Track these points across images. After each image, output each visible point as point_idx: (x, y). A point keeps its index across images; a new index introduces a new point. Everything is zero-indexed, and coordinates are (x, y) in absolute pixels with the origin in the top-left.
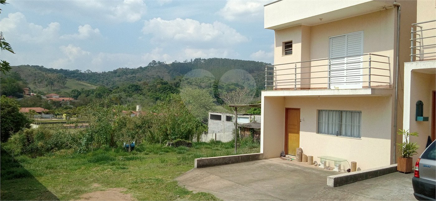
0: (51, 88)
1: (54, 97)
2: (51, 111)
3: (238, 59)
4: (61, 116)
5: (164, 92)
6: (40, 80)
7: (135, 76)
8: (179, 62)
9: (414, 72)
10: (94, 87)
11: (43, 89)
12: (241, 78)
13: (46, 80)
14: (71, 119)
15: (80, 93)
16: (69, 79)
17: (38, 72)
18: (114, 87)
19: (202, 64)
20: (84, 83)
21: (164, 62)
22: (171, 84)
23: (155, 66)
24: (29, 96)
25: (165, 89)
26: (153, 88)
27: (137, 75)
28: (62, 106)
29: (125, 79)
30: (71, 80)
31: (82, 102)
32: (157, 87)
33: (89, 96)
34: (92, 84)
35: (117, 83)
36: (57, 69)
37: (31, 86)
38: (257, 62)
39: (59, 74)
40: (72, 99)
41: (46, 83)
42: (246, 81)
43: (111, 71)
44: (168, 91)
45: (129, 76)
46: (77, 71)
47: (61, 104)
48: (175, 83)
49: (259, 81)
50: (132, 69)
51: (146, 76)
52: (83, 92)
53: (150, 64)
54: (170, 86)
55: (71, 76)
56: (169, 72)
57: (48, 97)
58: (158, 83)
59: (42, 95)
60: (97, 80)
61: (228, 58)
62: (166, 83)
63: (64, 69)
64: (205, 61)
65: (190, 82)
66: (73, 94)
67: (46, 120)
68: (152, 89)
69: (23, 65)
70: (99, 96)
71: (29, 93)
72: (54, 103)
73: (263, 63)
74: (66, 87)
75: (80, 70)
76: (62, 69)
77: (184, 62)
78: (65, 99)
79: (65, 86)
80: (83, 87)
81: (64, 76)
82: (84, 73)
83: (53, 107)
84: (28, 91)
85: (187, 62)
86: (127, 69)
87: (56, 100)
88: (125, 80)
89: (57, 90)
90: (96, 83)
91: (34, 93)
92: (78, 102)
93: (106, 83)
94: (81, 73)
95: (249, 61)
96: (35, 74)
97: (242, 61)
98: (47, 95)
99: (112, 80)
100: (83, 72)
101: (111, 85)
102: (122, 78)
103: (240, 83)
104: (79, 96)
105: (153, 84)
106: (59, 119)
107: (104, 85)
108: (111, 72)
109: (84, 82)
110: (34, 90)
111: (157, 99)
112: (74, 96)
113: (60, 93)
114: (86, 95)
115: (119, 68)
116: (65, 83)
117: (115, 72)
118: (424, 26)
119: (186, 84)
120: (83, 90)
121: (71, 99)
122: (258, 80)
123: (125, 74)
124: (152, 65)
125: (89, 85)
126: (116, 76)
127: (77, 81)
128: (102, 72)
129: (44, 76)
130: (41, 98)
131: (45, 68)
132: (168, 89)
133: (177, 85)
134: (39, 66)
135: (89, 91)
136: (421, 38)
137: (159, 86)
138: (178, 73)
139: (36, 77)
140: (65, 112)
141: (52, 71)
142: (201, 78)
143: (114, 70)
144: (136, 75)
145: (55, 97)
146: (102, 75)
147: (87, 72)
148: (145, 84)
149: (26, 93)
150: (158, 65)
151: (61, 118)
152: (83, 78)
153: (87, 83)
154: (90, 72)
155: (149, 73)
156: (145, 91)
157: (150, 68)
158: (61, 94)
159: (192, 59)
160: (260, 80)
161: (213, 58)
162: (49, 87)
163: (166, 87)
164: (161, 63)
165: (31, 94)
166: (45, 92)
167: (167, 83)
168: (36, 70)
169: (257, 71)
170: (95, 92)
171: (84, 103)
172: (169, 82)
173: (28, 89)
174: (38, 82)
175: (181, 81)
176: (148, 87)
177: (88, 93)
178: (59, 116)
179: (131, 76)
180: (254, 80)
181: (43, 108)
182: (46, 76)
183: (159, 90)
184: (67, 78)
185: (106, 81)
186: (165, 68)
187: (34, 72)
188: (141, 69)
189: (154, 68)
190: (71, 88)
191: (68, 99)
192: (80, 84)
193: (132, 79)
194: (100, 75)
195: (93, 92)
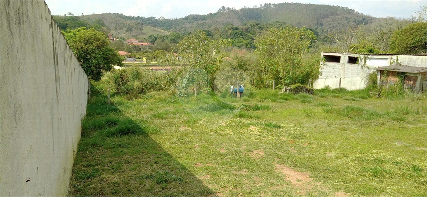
0: (131, 34)
1: (134, 42)
2: (133, 55)
3: (311, 3)
5: (235, 37)
6: (120, 27)
8: (248, 8)
10: (168, 33)
11: (124, 35)
12: (314, 23)
13: (125, 27)
14: (151, 62)
15: (156, 39)
16: (146, 25)
17: (119, 20)
19: (272, 9)
20: (158, 29)
21: (234, 8)
22: (242, 29)
23: (224, 12)
25: (236, 35)
26: (224, 34)
28: (142, 50)
29: (196, 25)
30: (148, 26)
31: (159, 47)
32: (229, 33)
33: (165, 41)
34: (165, 31)
35: (188, 29)
36: (135, 17)
37: (114, 32)
38: (332, 6)
39: (137, 20)
40: (150, 44)
41: (126, 29)
42: (319, 26)
43: (183, 18)
44: (239, 36)
45: (200, 22)
46: (152, 18)
47: (140, 48)
48: (246, 29)
49: (333, 27)
50: (202, 15)
51: (216, 22)
52: (158, 37)
53: (219, 10)
54: (241, 32)
55: (147, 23)
56: (238, 18)
57: (128, 42)
58: (229, 28)
59: (123, 40)
60: (170, 27)
61: (300, 3)
62: (237, 29)
63: (141, 16)
64: (275, 6)
65: (261, 27)
66: (150, 40)
67: (129, 63)
69: (106, 13)
70: (174, 41)
72: (135, 47)
73: (339, 6)
74: (143, 33)
75: (155, 17)
76: (139, 16)
78: (144, 44)
79: (142, 32)
80: (158, 33)
81: (140, 22)
82: (158, 20)
83: (134, 51)
85: (256, 7)
86: (197, 15)
87: (135, 44)
88: (196, 26)
89: (136, 36)
91: (117, 38)
92: (155, 47)
93: (178, 29)
94: (156, 20)
95: (323, 5)
96: (116, 21)
97: (315, 5)
98: (128, 41)
99: (184, 26)
100: (157, 18)
101: (183, 31)
102: (193, 24)
104: (156, 41)
105: (224, 30)
106: (141, 62)
107: (176, 31)
109: (158, 28)
110: (116, 36)
112: (151, 41)
113: (138, 39)
114: (162, 40)
115: (190, 15)
116: (142, 29)
117: (187, 18)
119: (257, 30)
120: (158, 35)
121: (149, 44)
123: (196, 20)
124: (221, 11)
125: (163, 31)
126: (187, 22)
127: (153, 28)
128: (175, 19)
129: (124, 23)
130: (123, 43)
131: (124, 16)
132: (239, 35)
133: (248, 31)
134: (119, 14)
135: (164, 37)
137: (230, 31)
138: (247, 18)
139: (117, 24)
140: (145, 55)
141: (130, 18)
142: (273, 23)
143: (185, 17)
144: (206, 21)
145: (135, 42)
146: (175, 22)
147: (161, 19)
148: (216, 29)
149: (110, 38)
150: (227, 11)
151: (142, 61)
152: (158, 25)
153: (161, 29)
154: (164, 19)
155: (219, 19)
156: (216, 36)
157: (219, 14)
158: (140, 40)
159: (261, 4)
160: (335, 25)
161: (284, 3)
162: (129, 33)
163: (237, 33)
164: (230, 9)
165: (114, 39)
166: (126, 38)
167: (238, 28)
168: (116, 17)
169: (332, 16)
170: (170, 38)
171: (161, 48)
172: (240, 28)
173: (111, 34)
174: (119, 29)
175: (251, 26)
176: (219, 33)
177: (164, 38)
178: (140, 60)
179: (202, 22)
180: (329, 25)
181: (126, 51)
182: (126, 23)
183: (230, 35)
184: (143, 25)
185: (178, 28)
186: (235, 13)
187: (115, 19)
188: (211, 15)
189: (223, 14)
190: (147, 34)
191: (146, 44)
192: (155, 30)
193: (203, 25)
194: (173, 22)
195: (167, 38)
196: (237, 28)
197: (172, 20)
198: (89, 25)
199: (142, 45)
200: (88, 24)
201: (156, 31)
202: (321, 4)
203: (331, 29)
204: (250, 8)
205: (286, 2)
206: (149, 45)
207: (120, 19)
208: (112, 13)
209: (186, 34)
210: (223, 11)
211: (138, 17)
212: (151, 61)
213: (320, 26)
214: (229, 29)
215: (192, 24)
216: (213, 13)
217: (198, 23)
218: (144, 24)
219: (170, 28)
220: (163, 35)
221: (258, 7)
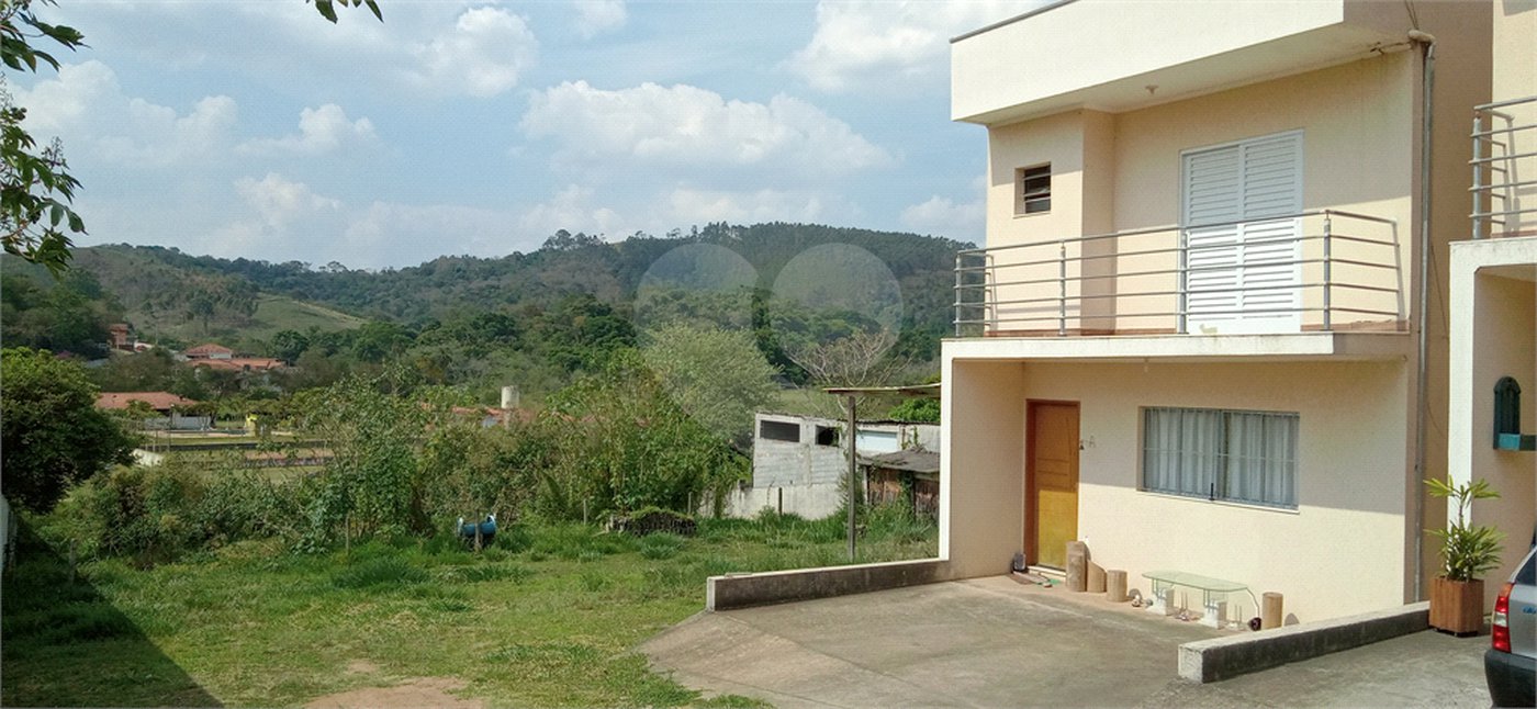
0: (206, 325)
1: (216, 356)
2: (204, 406)
3: (859, 227)
4: (240, 424)
6: (165, 298)
7: (495, 283)
8: (652, 238)
9: (1485, 277)
10: (353, 323)
11: (178, 327)
12: (869, 293)
13: (188, 298)
14: (273, 433)
15: (304, 345)
16: (269, 292)
17: (160, 270)
18: (423, 322)
19: (730, 241)
20: (316, 308)
21: (598, 237)
22: (624, 312)
23: (566, 249)
24: (126, 352)
25: (600, 332)
26: (558, 327)
27: (505, 281)
28: (244, 387)
29: (463, 295)
30: (278, 297)
31: (311, 375)
32: (575, 325)
33: (337, 353)
34: (346, 313)
35: (432, 309)
36: (227, 261)
37: (136, 318)
38: (925, 238)
39: (233, 274)
40: (278, 364)
41: (187, 307)
42: (885, 303)
43: (414, 268)
44: (614, 337)
45: (477, 284)
46: (297, 265)
47: (238, 382)
48: (637, 310)
49: (930, 305)
50: (487, 260)
51: (537, 284)
52: (315, 339)
53: (549, 242)
54: (618, 321)
55: (275, 284)
56: (615, 273)
57: (193, 357)
58: (576, 308)
59: (173, 348)
60: (365, 298)
61: (822, 224)
62: (605, 311)
63: (250, 260)
64: (741, 235)
65: (690, 306)
66: (279, 348)
67: (185, 436)
68: (556, 331)
69: (110, 243)
70: (373, 353)
71: (129, 343)
72: (216, 376)
73: (947, 239)
74: (257, 323)
75: (306, 263)
76: (245, 258)
77: (668, 235)
78: (255, 363)
79: (254, 317)
80: (313, 322)
81: (249, 282)
82: (319, 274)
83: (211, 392)
84: (124, 336)
85: (678, 236)
86: (468, 260)
87: (220, 366)
88: (462, 298)
89: (227, 332)
90: (361, 306)
91: (148, 343)
92: (298, 375)
93: (395, 309)
94: (310, 274)
95: (895, 234)
96: (150, 275)
97: (872, 232)
98: (191, 351)
99: (418, 297)
100: (315, 268)
101: (412, 316)
102: (451, 291)
103: (865, 312)
104: (302, 354)
105: (559, 315)
106: (233, 433)
107: (388, 314)
108: (414, 271)
109: (317, 305)
110: (147, 333)
111: (574, 365)
112: (285, 354)
113: (237, 341)
114: (326, 350)
115: (442, 257)
116: (253, 308)
117: (428, 270)
118: (1520, 114)
119: (676, 315)
120: (315, 332)
121: (274, 364)
122: (930, 300)
123: (463, 277)
124: (556, 247)
125: (335, 314)
126: (431, 283)
127: (296, 302)
128: (384, 271)
129: (181, 285)
130: (169, 361)
131: (184, 256)
132: (613, 332)
133: (645, 317)
134: (162, 248)
135: (336, 336)
136: (1508, 154)
137: (579, 320)
138: (647, 273)
139: (151, 286)
140: (252, 408)
141: (206, 264)
143: (423, 264)
144: (499, 280)
145: (219, 357)
147: (330, 270)
148: (532, 312)
149: (118, 343)
150: (577, 246)
151: (240, 430)
152: (317, 291)
153: (328, 307)
154: (341, 270)
155: (546, 274)
156: (530, 338)
157: (549, 257)
158: (240, 349)
159: (695, 227)
160: (935, 301)
161: (771, 224)
162: (198, 321)
163: (605, 324)
164: (586, 239)
165: (137, 345)
166: (184, 340)
167: (610, 310)
168: (152, 261)
169: (924, 269)
170: (357, 340)
171: (317, 381)
172: (616, 308)
173: (124, 327)
174: (161, 304)
175: (656, 303)
176: (542, 325)
177: (333, 344)
178: (233, 424)
179: (484, 284)
180: (916, 301)
181: (177, 394)
182: (188, 282)
183: (580, 333)
184: (259, 291)
185: (393, 303)
186: (603, 255)
187: (147, 269)
188: (518, 259)
189: (562, 256)
190: (274, 326)
191: (263, 363)
192: (304, 312)
193: (487, 297)
194: (377, 281)
195: (349, 341)
196: (606, 309)
197: (375, 273)
198: (35, 291)
199: (247, 367)
200: (30, 289)
201: (308, 313)
202: (891, 232)
203: (924, 311)
204: (657, 240)
205: (777, 223)
206: (273, 368)
207: (163, 269)
208: (135, 247)
209: (423, 326)
210: (562, 248)
211: (241, 261)
212: (276, 429)
213: (890, 302)
214: (577, 311)
215: (447, 290)
216: (525, 254)
217: (471, 286)
218: (262, 289)
219: (364, 303)
220: (335, 331)
221: (684, 236)
